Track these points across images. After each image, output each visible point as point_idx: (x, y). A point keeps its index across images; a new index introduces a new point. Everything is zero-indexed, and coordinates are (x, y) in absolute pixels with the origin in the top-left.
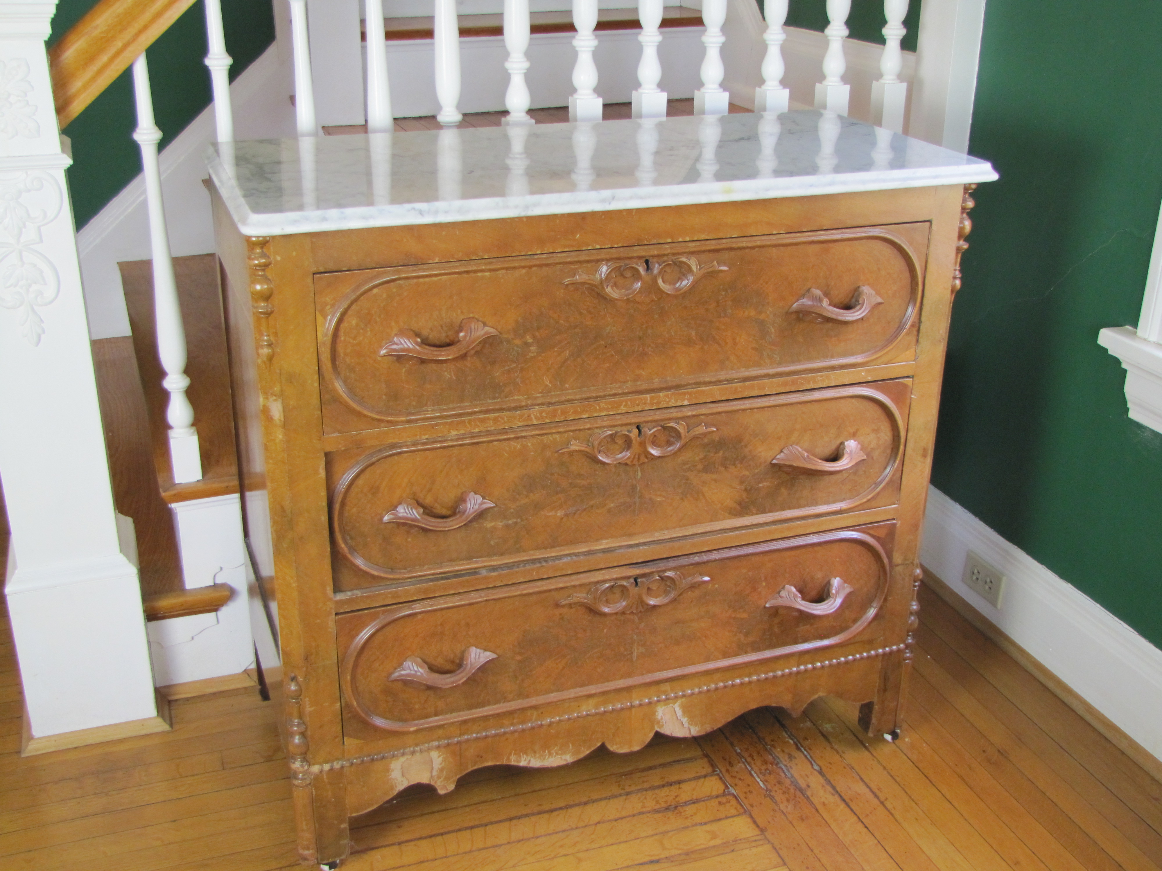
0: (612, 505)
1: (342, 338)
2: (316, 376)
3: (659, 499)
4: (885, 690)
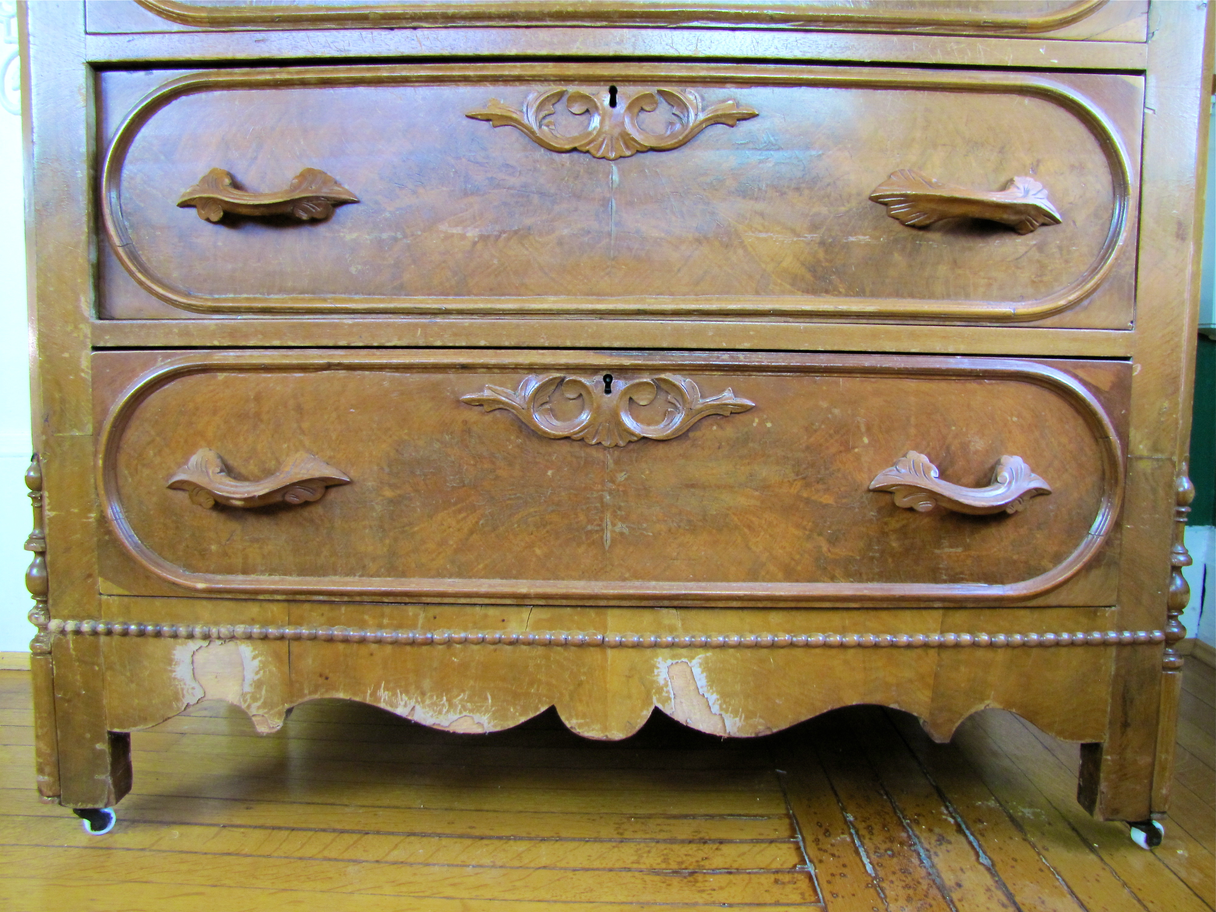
4: (1125, 725)
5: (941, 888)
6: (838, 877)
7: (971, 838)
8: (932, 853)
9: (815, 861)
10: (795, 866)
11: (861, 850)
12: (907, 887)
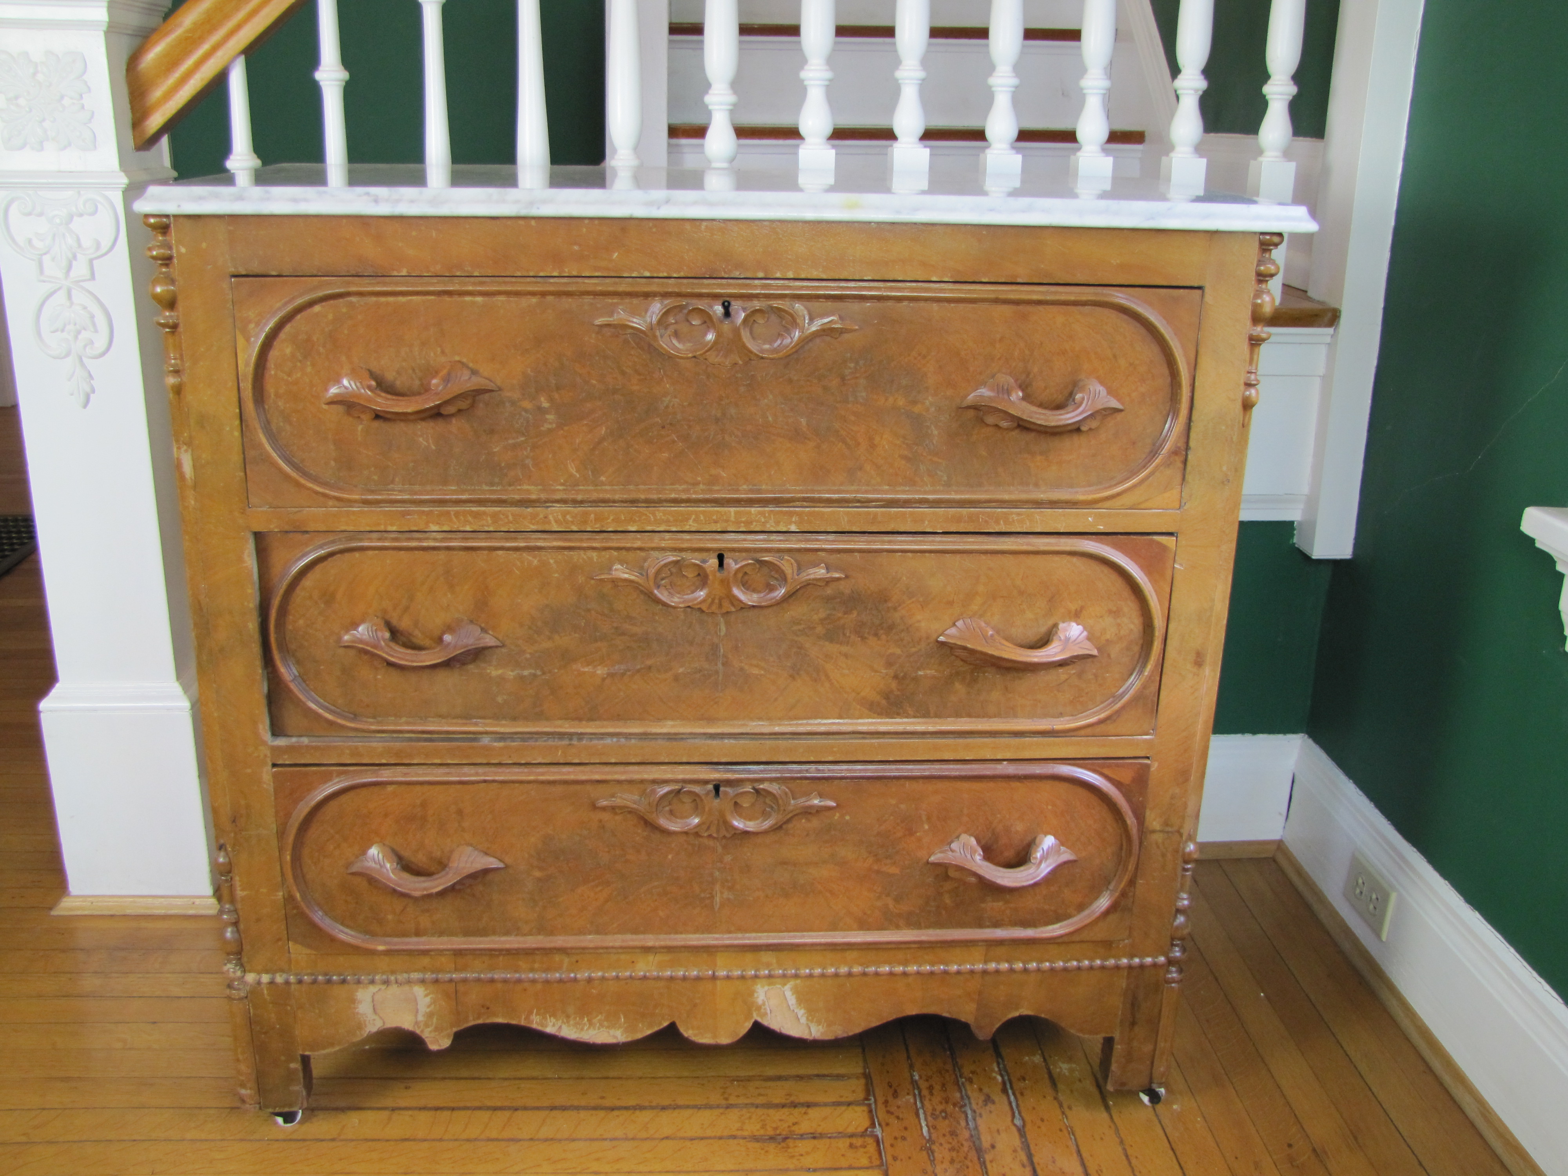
0: (681, 670)
1: (273, 372)
2: (237, 422)
3: (756, 671)
4: (1133, 1024)
5: (979, 1151)
6: (899, 1140)
7: (1012, 1098)
8: (978, 1114)
9: (883, 1124)
10: (866, 1130)
11: (921, 1111)
12: (952, 1149)
